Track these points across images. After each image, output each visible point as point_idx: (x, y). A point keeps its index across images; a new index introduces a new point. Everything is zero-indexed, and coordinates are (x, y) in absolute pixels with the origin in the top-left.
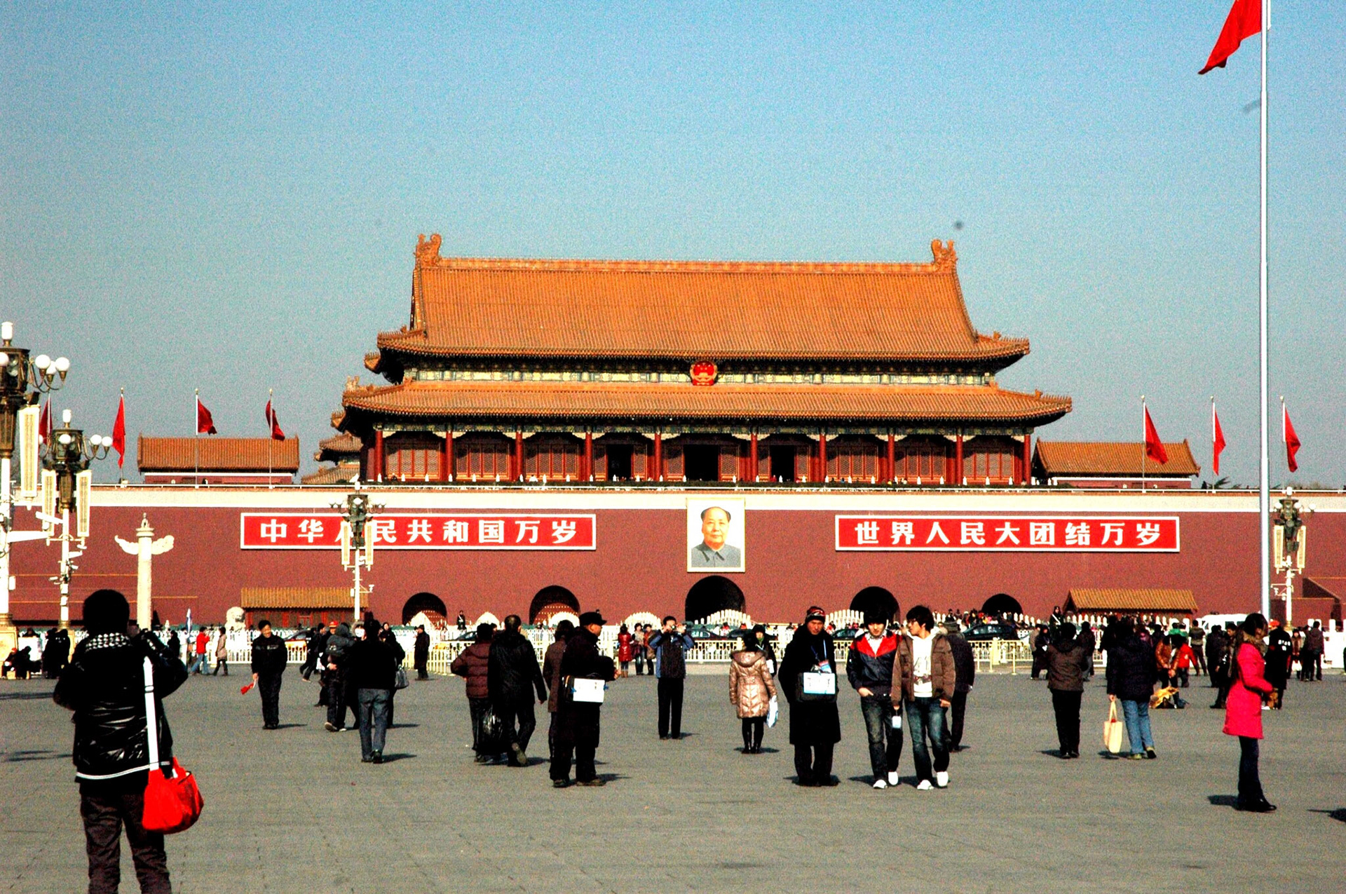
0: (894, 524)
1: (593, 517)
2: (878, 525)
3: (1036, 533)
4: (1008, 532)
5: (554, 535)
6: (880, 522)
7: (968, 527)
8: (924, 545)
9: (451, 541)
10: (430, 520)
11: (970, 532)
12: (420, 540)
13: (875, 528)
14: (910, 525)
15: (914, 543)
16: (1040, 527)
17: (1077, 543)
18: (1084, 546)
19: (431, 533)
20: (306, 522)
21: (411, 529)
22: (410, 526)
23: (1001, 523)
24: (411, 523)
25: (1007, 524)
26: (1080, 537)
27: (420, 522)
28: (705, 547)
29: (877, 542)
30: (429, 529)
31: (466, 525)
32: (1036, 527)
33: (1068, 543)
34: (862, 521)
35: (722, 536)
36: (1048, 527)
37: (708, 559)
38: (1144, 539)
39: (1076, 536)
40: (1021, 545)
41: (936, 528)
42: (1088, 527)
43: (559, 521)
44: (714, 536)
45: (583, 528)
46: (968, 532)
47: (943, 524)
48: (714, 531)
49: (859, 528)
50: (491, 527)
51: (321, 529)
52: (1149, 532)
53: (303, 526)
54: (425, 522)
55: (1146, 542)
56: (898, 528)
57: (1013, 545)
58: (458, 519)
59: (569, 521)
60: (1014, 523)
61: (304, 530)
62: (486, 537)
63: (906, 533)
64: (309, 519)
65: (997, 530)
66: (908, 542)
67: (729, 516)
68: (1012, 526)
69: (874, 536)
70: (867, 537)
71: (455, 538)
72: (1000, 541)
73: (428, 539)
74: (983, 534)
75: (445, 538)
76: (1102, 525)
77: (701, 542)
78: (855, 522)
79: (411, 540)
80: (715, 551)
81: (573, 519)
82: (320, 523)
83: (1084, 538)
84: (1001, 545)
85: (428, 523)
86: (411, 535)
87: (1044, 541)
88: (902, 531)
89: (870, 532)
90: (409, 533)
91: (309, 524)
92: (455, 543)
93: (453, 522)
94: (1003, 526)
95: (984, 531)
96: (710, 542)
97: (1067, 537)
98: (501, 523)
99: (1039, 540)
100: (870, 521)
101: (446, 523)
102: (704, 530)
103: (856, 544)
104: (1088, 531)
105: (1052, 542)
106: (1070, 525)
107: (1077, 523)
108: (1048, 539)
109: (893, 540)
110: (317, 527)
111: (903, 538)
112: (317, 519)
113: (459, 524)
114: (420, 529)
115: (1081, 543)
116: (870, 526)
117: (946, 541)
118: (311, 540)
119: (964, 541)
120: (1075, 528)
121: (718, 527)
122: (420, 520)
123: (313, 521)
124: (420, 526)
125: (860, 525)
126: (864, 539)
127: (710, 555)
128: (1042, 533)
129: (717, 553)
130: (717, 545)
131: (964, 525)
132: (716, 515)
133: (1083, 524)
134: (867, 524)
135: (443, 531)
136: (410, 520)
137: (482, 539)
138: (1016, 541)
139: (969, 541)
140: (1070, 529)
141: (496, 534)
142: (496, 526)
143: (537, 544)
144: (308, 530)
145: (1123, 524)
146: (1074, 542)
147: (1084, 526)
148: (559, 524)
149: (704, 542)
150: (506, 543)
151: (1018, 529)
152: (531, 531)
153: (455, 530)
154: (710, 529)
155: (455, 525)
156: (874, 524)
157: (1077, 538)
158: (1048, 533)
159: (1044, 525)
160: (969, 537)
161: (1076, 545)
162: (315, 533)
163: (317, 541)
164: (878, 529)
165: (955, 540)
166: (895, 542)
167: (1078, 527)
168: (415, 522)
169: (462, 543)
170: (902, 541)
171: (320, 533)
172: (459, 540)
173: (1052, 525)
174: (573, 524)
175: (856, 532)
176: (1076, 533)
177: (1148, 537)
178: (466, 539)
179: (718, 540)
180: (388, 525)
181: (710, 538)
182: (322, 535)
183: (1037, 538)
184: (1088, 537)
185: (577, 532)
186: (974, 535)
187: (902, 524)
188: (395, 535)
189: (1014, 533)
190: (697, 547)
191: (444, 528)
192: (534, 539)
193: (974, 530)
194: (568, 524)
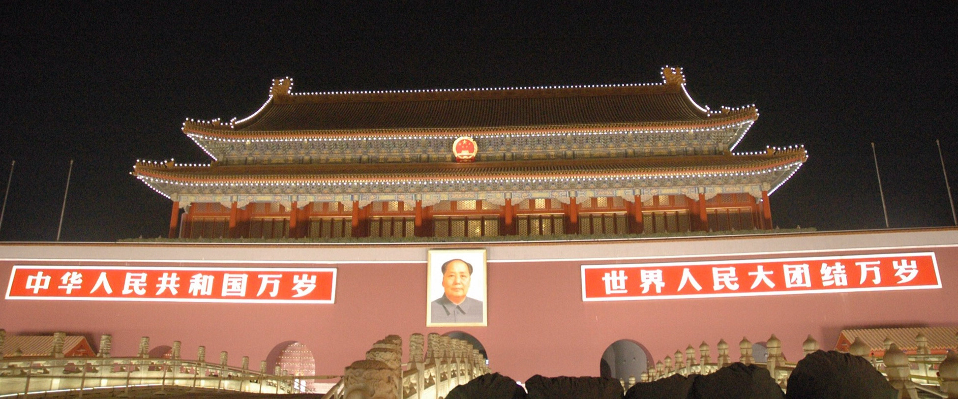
0: (643, 272)
1: (334, 271)
2: (626, 274)
3: (791, 275)
4: (761, 275)
5: (294, 289)
6: (628, 272)
7: (719, 272)
8: (675, 292)
9: (195, 294)
10: (179, 274)
11: (722, 277)
12: (168, 293)
13: (623, 278)
14: (659, 272)
15: (665, 291)
16: (794, 269)
17: (835, 283)
18: (842, 287)
19: (178, 286)
20: (68, 274)
21: (160, 282)
22: (160, 279)
23: (754, 267)
24: (161, 276)
25: (760, 268)
26: (837, 277)
27: (170, 276)
28: (444, 301)
29: (626, 291)
30: (177, 282)
31: (211, 278)
32: (790, 269)
33: (825, 284)
34: (609, 271)
35: (462, 289)
36: (802, 269)
37: (448, 313)
38: (903, 277)
39: (832, 277)
40: (775, 289)
41: (687, 275)
42: (843, 267)
43: (300, 275)
44: (455, 290)
45: (323, 282)
46: (720, 277)
47: (693, 270)
48: (455, 283)
49: (606, 278)
50: (235, 281)
51: (80, 281)
52: (906, 269)
53: (65, 279)
54: (174, 275)
55: (905, 279)
56: (647, 276)
57: (768, 289)
58: (204, 273)
59: (310, 275)
60: (767, 267)
61: (65, 282)
62: (230, 290)
63: (656, 282)
64: (71, 271)
65: (750, 274)
66: (658, 290)
67: (470, 268)
68: (765, 269)
69: (623, 286)
70: (615, 286)
71: (199, 291)
72: (755, 284)
73: (174, 292)
74: (736, 279)
75: (190, 292)
76: (857, 264)
77: (440, 295)
78: (602, 272)
79: (159, 293)
80: (457, 304)
81: (315, 273)
82: (80, 275)
83: (840, 278)
84: (756, 290)
85: (177, 277)
86: (159, 288)
87: (799, 284)
88: (652, 280)
89: (618, 283)
90: (158, 286)
91: (70, 277)
92: (199, 296)
93: (200, 275)
94: (756, 270)
95: (737, 275)
96: (451, 296)
97: (823, 278)
98: (245, 277)
99: (795, 283)
100: (618, 270)
101: (193, 277)
102: (444, 284)
103: (603, 294)
104: (844, 271)
105: (808, 284)
106: (824, 265)
107: (831, 263)
108: (804, 282)
109: (643, 288)
110: (77, 279)
111: (653, 287)
112: (79, 271)
113: (206, 277)
114: (169, 282)
115: (838, 284)
116: (618, 275)
117: (698, 287)
118: (69, 292)
119: (717, 287)
120: (830, 269)
121: (459, 280)
122: (170, 273)
123: (75, 274)
124: (169, 279)
125: (607, 275)
126: (612, 289)
127: (451, 309)
128: (797, 275)
129: (458, 307)
130: (458, 298)
131: (715, 271)
132: (459, 268)
133: (838, 264)
134: (614, 273)
135: (189, 284)
136: (160, 274)
137: (225, 292)
138: (771, 285)
139: (722, 287)
140: (825, 270)
141: (239, 287)
142: (240, 280)
143: (277, 297)
144: (69, 282)
145: (878, 262)
146: (831, 283)
147: (838, 267)
148: (300, 278)
149: (445, 295)
150: (247, 297)
151: (771, 273)
152: (273, 285)
153: (201, 283)
154: (450, 281)
155: (201, 278)
156: (622, 273)
157: (833, 279)
158: (803, 275)
159: (798, 267)
160: (721, 283)
161: (834, 286)
162: (74, 285)
163: (75, 293)
164: (626, 278)
165: (708, 286)
166: (646, 291)
167: (833, 268)
168: (165, 275)
169: (206, 297)
170: (652, 290)
171: (77, 285)
172: (203, 293)
173: (806, 267)
174: (314, 278)
175: (604, 282)
176: (832, 274)
177: (907, 275)
178: (209, 293)
179: (460, 293)
180: (140, 277)
181: (450, 291)
182: (79, 287)
183: (793, 281)
184: (844, 277)
185: (317, 286)
186: (727, 279)
187: (651, 272)
188: (145, 288)
189: (768, 276)
190: (435, 301)
191: (191, 281)
192: (274, 293)
193: (726, 276)
194: (309, 278)
